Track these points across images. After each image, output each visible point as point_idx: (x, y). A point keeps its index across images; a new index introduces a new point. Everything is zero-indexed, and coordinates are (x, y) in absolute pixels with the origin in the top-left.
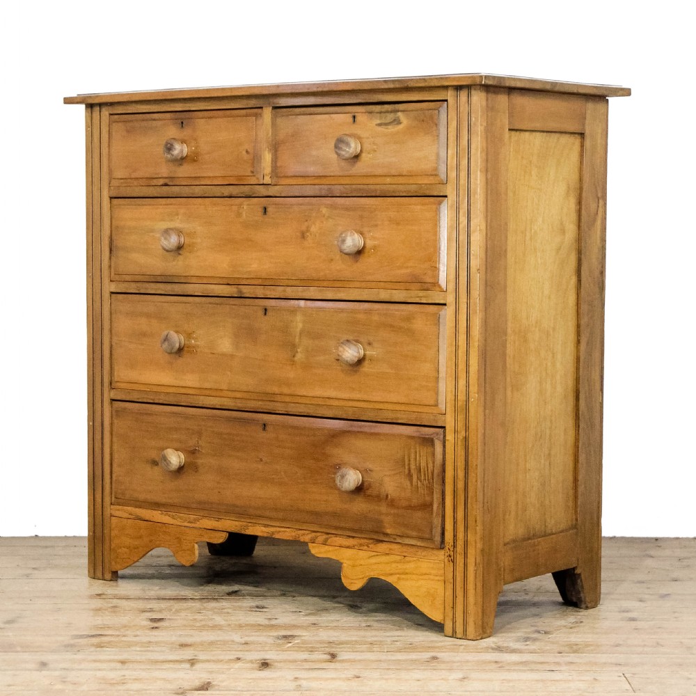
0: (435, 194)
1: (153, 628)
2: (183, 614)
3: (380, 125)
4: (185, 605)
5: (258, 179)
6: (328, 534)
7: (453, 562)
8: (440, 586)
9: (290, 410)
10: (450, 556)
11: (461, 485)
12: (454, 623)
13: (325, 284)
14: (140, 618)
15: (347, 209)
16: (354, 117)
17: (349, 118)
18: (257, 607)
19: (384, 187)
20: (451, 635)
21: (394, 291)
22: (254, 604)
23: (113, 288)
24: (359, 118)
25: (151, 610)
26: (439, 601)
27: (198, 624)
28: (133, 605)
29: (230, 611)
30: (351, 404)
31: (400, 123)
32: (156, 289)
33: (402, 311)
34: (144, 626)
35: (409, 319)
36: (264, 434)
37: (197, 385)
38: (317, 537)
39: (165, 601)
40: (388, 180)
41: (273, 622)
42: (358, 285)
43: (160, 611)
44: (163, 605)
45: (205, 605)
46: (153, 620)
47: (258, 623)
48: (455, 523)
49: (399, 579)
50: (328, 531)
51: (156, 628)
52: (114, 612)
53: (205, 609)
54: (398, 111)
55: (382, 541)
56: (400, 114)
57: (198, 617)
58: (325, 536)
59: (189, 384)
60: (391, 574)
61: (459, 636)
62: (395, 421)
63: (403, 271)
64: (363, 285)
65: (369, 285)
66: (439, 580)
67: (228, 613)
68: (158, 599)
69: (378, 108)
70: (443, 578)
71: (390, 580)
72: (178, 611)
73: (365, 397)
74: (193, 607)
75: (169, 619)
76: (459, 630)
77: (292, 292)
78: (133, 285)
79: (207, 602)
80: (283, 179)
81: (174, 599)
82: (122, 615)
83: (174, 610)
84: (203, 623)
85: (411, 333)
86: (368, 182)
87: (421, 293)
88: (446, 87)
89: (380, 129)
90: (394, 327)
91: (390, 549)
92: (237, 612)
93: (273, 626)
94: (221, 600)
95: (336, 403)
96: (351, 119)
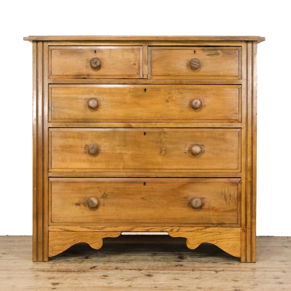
0: (236, 84)
1: (53, 289)
2: (68, 280)
3: (208, 55)
4: (70, 275)
5: (140, 76)
6: (179, 227)
7: (245, 232)
8: (239, 243)
9: (158, 175)
10: (244, 230)
11: (249, 200)
12: (246, 256)
13: (178, 121)
14: (48, 282)
15: (191, 89)
16: (195, 52)
17: (192, 52)
18: (104, 276)
19: (209, 81)
20: (244, 261)
21: (215, 123)
22: (102, 275)
23: (50, 125)
24: (197, 52)
25: (54, 278)
26: (238, 248)
27: (75, 286)
28: (46, 275)
29: (90, 278)
30: (192, 171)
31: (219, 55)
32: (78, 126)
33: (219, 131)
34: (49, 287)
35: (223, 134)
36: (145, 186)
37: (105, 167)
38: (173, 229)
39: (61, 273)
40: (212, 78)
41: (111, 285)
42: (196, 121)
43: (58, 278)
44: (60, 275)
45: (80, 275)
46: (54, 284)
47: (103, 285)
48: (246, 216)
49: (217, 242)
50: (179, 226)
51: (55, 288)
52: (36, 279)
53: (79, 277)
54: (218, 50)
55: (209, 227)
56: (219, 51)
57: (76, 282)
58: (178, 228)
59: (100, 167)
60: (213, 240)
61: (248, 262)
62: (215, 177)
63: (220, 115)
64: (199, 121)
65: (202, 121)
66: (238, 240)
67: (90, 279)
68: (58, 271)
69: (207, 48)
70: (240, 239)
71: (213, 243)
72: (66, 278)
73: (200, 168)
74: (74, 276)
75: (62, 283)
76: (249, 259)
77: (160, 125)
78: (63, 124)
79: (80, 273)
80: (155, 77)
81: (65, 271)
82: (40, 281)
83: (64, 278)
84: (77, 285)
85: (224, 140)
86: (201, 78)
87: (229, 124)
88: (241, 41)
89: (208, 57)
90: (215, 138)
91: (213, 230)
92: (94, 279)
93: (110, 287)
94: (87, 272)
95: (184, 171)
96: (194, 52)
